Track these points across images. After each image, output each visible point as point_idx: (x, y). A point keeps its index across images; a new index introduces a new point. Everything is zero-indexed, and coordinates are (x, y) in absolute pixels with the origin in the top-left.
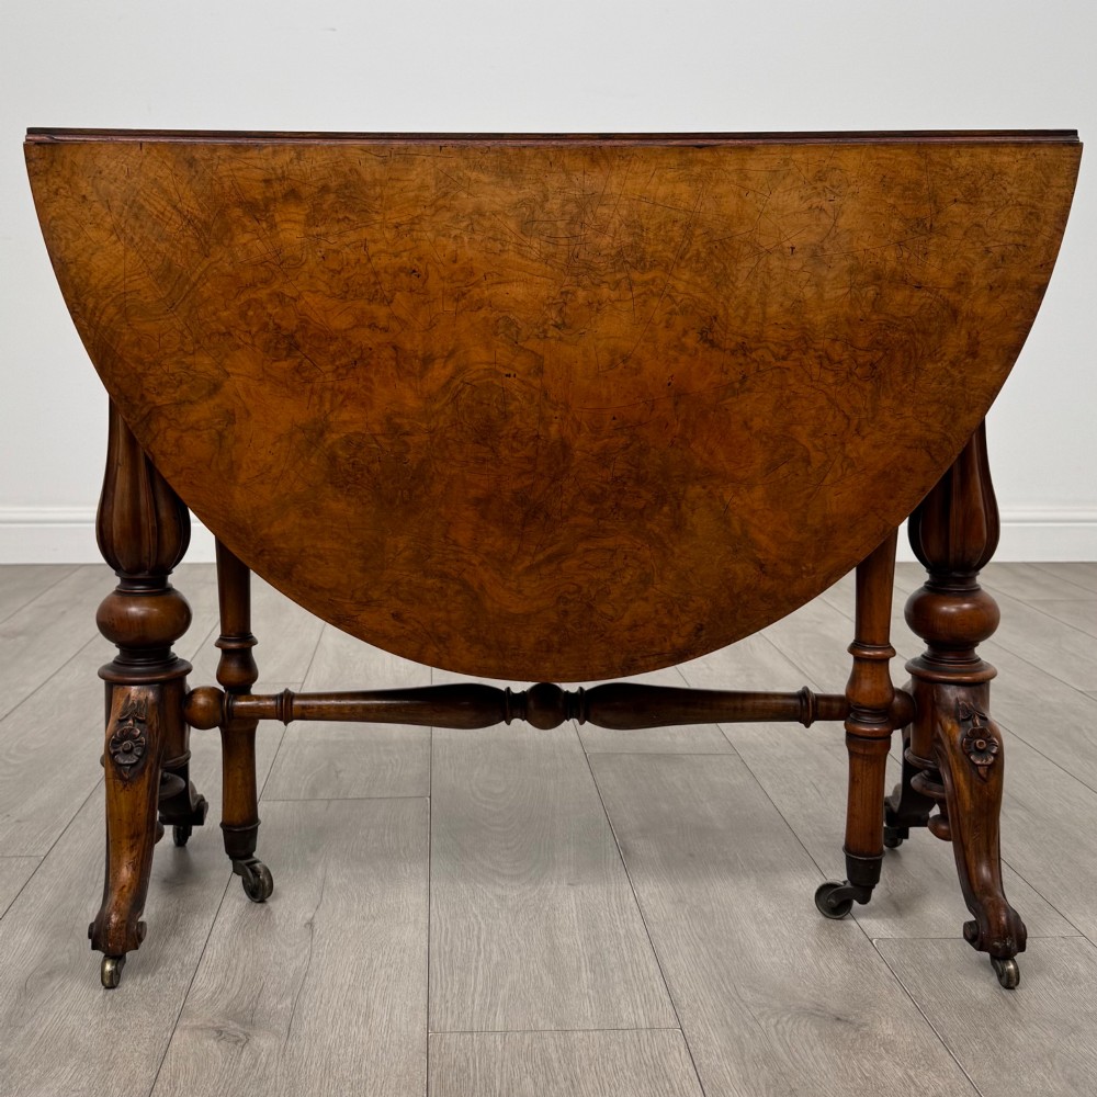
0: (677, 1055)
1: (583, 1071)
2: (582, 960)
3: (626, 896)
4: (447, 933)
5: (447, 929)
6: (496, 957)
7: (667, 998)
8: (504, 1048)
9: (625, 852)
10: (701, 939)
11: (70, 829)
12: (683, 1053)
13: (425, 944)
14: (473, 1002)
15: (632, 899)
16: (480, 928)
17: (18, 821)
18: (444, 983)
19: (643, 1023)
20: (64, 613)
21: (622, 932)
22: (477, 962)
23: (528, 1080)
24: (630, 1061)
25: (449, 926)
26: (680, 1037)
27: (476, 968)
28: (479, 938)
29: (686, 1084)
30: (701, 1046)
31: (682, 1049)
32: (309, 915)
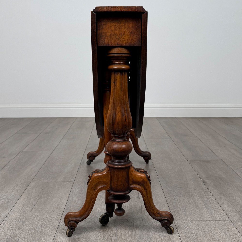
0: (232, 226)
1: (211, 229)
2: (203, 206)
3: (208, 192)
4: (170, 200)
5: (170, 199)
6: (183, 205)
7: (225, 214)
8: (192, 224)
9: (204, 182)
10: (228, 201)
11: (77, 175)
12: (233, 226)
13: (166, 202)
14: (182, 215)
15: (210, 193)
16: (177, 199)
17: (65, 174)
18: (174, 210)
19: (221, 219)
20: (57, 128)
21: (210, 200)
22: (179, 206)
23: (200, 231)
24: (222, 227)
25: (170, 198)
26: (231, 222)
27: (180, 207)
28: (178, 201)
29: (236, 232)
30: (236, 224)
31: (232, 225)
32: (137, 195)
